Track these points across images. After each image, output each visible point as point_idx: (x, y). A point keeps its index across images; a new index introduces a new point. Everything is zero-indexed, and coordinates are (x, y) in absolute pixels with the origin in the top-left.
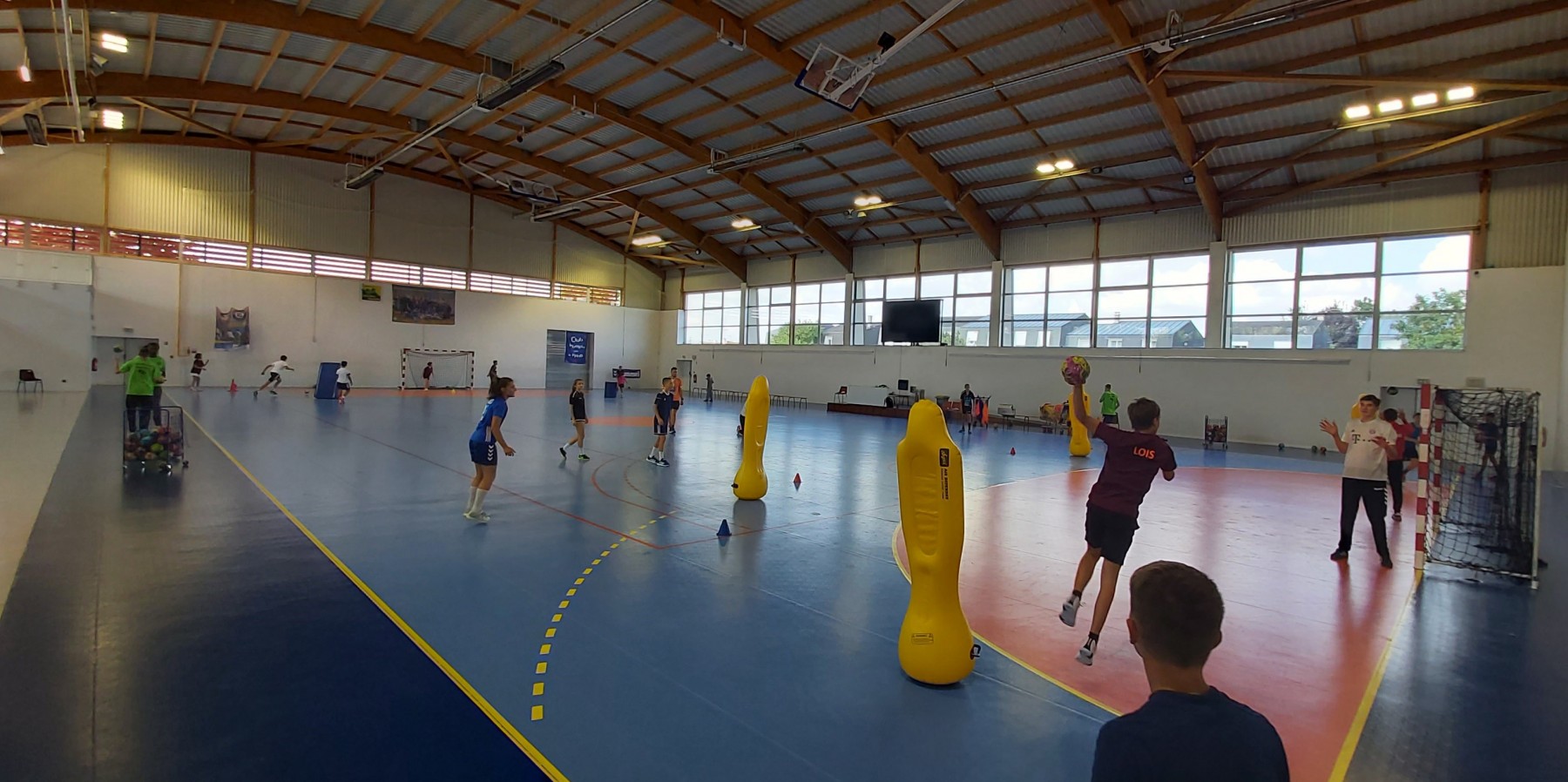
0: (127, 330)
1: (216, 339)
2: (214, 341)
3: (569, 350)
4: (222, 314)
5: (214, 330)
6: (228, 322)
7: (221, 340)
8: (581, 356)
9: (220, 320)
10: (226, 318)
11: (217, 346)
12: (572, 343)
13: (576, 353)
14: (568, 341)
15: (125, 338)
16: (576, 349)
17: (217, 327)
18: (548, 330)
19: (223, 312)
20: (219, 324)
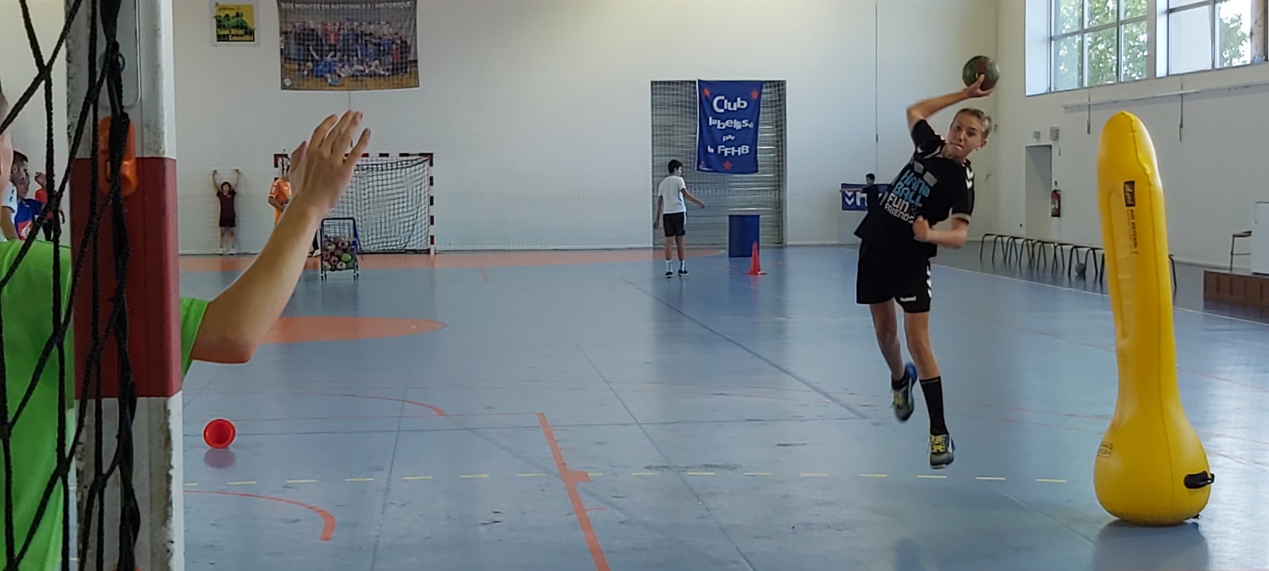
3: (708, 136)
8: (744, 149)
12: (717, 116)
13: (728, 144)
14: (705, 109)
16: (730, 130)
18: (652, 83)
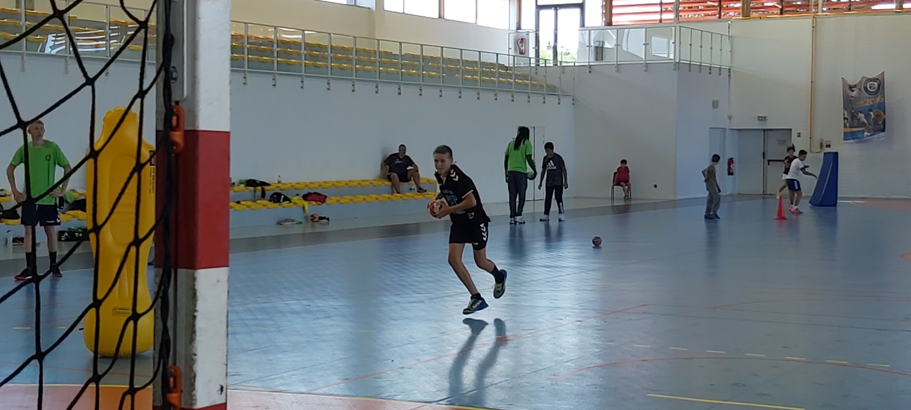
0: (762, 119)
1: (845, 126)
2: (842, 130)
4: (851, 87)
5: (839, 112)
6: (858, 99)
7: (850, 127)
9: (849, 96)
10: (854, 94)
11: (847, 136)
15: (764, 130)
17: (845, 108)
19: (852, 84)
20: (849, 103)
